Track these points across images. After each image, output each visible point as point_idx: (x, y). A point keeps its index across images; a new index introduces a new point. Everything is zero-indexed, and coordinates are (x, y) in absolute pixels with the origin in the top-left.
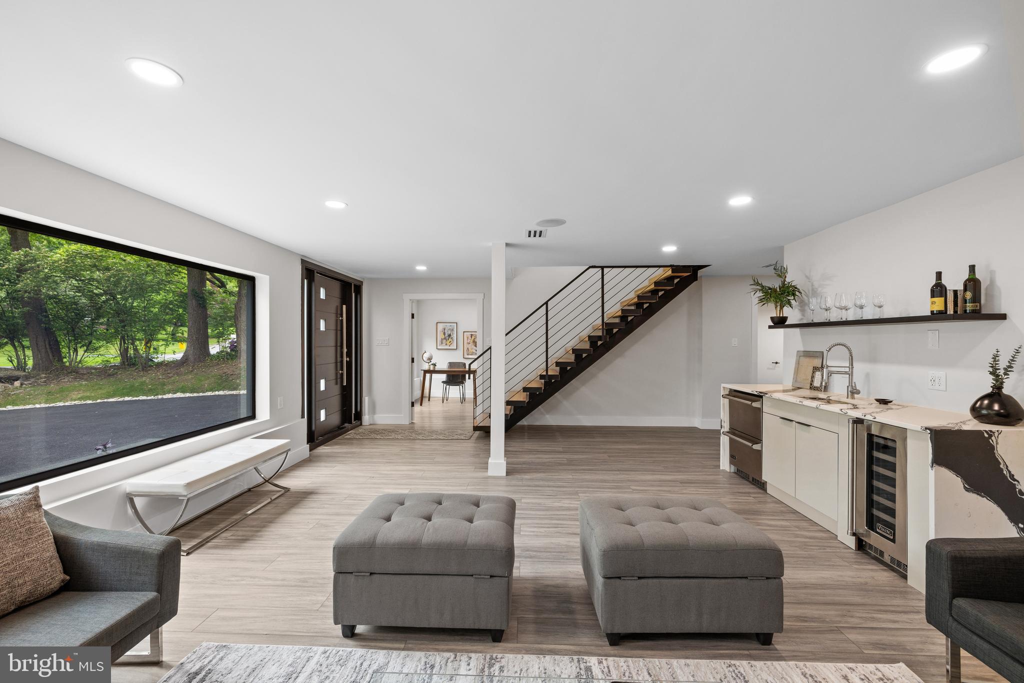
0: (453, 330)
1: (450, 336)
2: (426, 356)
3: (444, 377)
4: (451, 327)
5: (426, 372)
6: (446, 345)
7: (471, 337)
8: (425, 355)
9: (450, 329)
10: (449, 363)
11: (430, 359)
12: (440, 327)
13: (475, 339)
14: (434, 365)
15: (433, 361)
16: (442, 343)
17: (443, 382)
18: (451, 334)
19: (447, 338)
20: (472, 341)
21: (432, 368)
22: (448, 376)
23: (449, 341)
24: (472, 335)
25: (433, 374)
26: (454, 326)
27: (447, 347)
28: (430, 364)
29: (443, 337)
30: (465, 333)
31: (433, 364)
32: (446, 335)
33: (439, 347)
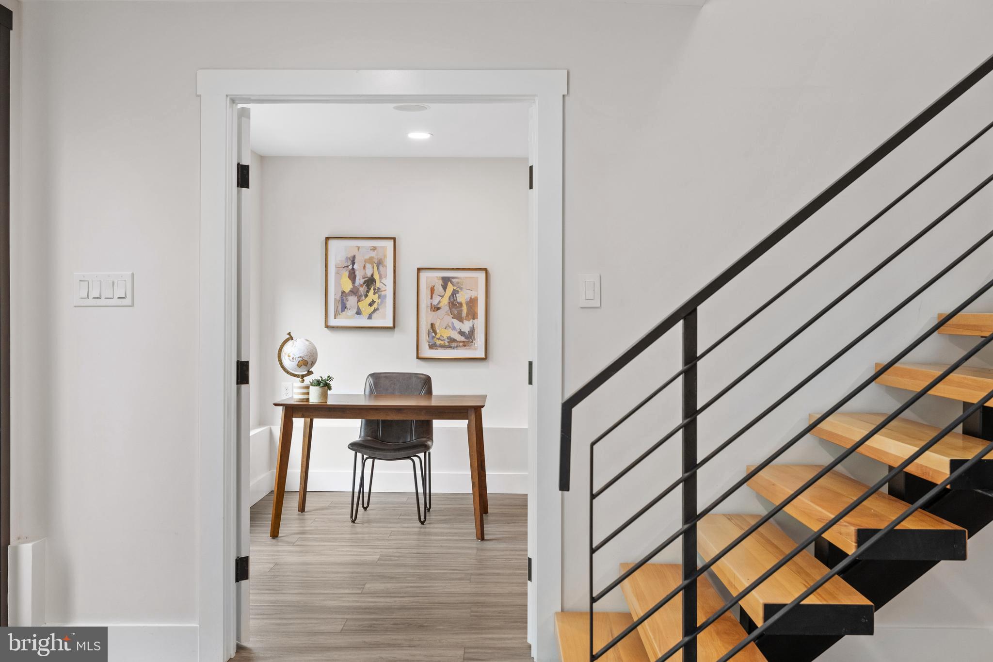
0: (380, 263)
1: (370, 282)
2: (293, 352)
3: (353, 429)
4: (373, 254)
5: (291, 411)
6: (359, 313)
7: (445, 287)
8: (288, 349)
9: (370, 260)
10: (372, 375)
11: (307, 363)
12: (339, 251)
13: (455, 293)
14: (325, 385)
15: (319, 372)
16: (344, 307)
17: (354, 446)
18: (376, 277)
19: (362, 290)
20: (445, 301)
21: (314, 397)
22: (371, 427)
23: (368, 300)
24: (446, 281)
25: (316, 421)
26: (385, 248)
27: (363, 322)
28: (308, 380)
29: (348, 286)
30: (424, 275)
31: (318, 383)
32: (359, 280)
33: (332, 322)
